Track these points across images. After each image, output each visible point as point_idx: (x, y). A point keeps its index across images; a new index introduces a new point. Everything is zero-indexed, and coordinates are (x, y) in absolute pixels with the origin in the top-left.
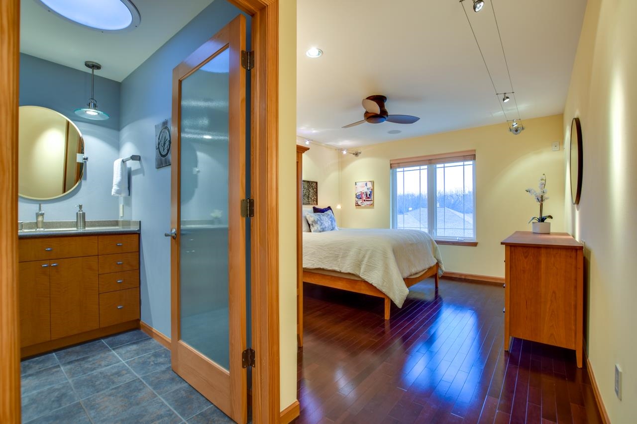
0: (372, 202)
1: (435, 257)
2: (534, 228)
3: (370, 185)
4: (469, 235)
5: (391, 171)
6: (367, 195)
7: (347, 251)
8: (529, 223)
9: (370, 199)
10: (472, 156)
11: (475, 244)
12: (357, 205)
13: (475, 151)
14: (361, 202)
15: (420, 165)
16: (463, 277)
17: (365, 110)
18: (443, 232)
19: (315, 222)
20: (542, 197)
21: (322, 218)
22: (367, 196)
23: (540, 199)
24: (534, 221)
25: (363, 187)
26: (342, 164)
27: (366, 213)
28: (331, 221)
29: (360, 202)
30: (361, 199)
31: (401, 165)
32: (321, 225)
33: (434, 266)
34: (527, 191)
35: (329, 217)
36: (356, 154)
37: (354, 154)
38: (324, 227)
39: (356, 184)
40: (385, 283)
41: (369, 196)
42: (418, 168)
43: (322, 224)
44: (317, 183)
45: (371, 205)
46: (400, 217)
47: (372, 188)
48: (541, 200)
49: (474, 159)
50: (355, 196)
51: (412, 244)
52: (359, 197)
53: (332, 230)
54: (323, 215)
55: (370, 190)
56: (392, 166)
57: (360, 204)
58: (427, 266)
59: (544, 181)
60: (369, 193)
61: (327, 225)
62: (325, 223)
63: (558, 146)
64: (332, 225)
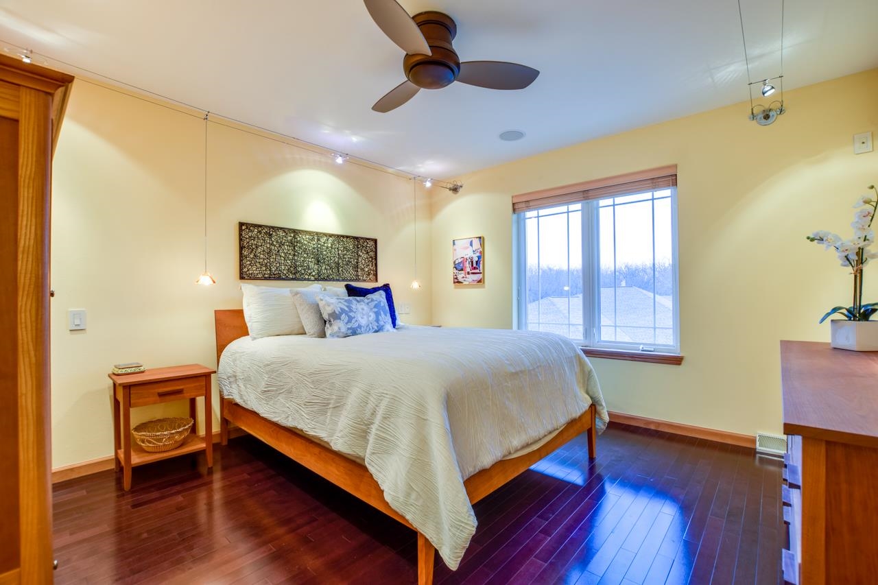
0: (481, 276)
1: (588, 393)
2: (834, 334)
3: (476, 244)
4: (665, 340)
5: (515, 217)
6: (472, 262)
7: (345, 394)
8: (823, 320)
9: (478, 271)
10: (669, 178)
11: (677, 361)
12: (457, 282)
13: (675, 166)
14: (463, 275)
15: (568, 203)
16: (653, 427)
17: (405, 53)
18: (611, 335)
19: (335, 316)
20: (860, 253)
21: (354, 307)
22: (472, 266)
23: (854, 257)
24: (837, 316)
25: (467, 248)
26: (431, 209)
27: (471, 296)
28: (376, 313)
29: (460, 277)
30: (462, 270)
31: (531, 204)
32: (350, 321)
33: (581, 417)
34: (812, 240)
35: (373, 304)
36: (455, 190)
37: (450, 189)
38: (356, 325)
39: (454, 244)
40: (414, 496)
41: (476, 266)
42: (564, 208)
43: (350, 319)
44: (375, 241)
45: (480, 281)
46: (531, 308)
47: (481, 250)
48: (858, 260)
49: (675, 183)
50: (452, 265)
51: (515, 375)
52: (459, 267)
53: (376, 331)
54: (358, 301)
55: (478, 254)
56: (516, 207)
57: (460, 280)
58: (562, 421)
59: (870, 208)
60: (477, 259)
61: (363, 322)
62: (359, 317)
63: (870, 143)
64: (377, 321)
